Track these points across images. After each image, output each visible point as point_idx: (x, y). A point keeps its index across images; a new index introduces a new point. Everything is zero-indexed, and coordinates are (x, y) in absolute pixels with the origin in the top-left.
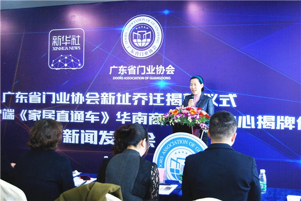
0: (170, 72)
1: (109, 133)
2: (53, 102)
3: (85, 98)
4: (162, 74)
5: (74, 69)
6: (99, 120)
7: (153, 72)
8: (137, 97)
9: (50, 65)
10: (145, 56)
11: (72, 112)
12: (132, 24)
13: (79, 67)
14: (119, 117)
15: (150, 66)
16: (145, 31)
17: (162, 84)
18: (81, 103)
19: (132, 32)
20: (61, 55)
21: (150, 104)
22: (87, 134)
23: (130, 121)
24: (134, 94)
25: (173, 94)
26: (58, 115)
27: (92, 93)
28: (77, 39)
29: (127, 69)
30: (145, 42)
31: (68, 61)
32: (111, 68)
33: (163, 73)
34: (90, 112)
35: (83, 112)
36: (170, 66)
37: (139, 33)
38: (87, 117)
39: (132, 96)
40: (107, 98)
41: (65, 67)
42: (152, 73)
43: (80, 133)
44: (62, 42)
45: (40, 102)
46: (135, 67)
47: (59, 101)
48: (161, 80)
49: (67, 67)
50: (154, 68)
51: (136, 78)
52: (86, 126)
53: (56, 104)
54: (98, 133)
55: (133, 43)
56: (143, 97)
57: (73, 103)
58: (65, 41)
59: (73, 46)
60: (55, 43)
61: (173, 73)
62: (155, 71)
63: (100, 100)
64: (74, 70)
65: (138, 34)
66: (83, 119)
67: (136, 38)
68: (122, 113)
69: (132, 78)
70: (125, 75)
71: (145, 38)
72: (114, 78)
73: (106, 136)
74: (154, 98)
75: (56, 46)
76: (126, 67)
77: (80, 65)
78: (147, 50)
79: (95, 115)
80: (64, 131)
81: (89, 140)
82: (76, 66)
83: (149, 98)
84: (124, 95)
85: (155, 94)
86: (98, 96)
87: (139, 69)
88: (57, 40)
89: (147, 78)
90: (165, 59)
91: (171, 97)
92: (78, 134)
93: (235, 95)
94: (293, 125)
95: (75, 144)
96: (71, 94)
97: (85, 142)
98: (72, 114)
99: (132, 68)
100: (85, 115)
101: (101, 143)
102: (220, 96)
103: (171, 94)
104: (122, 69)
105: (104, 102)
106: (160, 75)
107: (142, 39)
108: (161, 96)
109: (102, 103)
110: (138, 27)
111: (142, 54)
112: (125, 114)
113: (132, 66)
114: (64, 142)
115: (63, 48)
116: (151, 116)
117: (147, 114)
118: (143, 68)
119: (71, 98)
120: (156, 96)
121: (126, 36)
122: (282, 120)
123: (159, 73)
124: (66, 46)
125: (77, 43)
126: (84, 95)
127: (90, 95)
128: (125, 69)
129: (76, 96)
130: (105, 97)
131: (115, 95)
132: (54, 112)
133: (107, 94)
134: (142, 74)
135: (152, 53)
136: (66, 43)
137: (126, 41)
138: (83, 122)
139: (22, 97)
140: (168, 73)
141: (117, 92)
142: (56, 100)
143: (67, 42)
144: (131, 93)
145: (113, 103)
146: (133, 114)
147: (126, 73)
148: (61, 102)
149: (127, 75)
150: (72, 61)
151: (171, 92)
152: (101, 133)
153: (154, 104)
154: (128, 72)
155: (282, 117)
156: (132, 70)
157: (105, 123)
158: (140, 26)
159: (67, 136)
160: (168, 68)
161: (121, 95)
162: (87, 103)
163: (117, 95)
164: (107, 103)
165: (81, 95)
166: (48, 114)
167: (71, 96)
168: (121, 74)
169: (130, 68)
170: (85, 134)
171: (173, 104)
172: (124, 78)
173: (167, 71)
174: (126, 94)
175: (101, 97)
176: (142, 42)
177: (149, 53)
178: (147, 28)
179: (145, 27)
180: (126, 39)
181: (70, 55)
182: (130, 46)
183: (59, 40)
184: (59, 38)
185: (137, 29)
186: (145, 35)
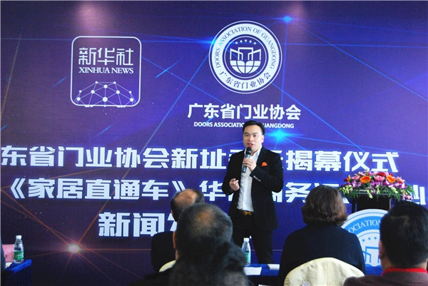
0: (293, 116)
2: (80, 164)
3: (142, 157)
4: (279, 118)
5: (122, 106)
6: (167, 195)
7: (265, 115)
9: (74, 98)
10: (250, 88)
11: (117, 181)
12: (229, 34)
13: (131, 103)
14: (204, 190)
15: (259, 106)
16: (252, 49)
17: (280, 136)
18: (134, 166)
19: (229, 49)
20: (97, 82)
22: (144, 221)
23: (224, 196)
24: (232, 151)
25: (298, 152)
26: (90, 187)
27: (154, 150)
28: (127, 54)
29: (219, 109)
30: (252, 66)
31: (109, 93)
32: (191, 106)
33: (281, 118)
34: (152, 182)
35: (139, 181)
36: (293, 106)
37: (241, 51)
38: (144, 190)
39: (228, 155)
40: (183, 158)
41: (103, 103)
42: (263, 117)
43: (131, 218)
44: (97, 58)
45: (52, 164)
46: (233, 106)
47: (92, 163)
48: (278, 129)
49: (107, 103)
50: (267, 109)
51: (235, 125)
52: (144, 205)
53: (84, 168)
54: (166, 217)
55: (230, 67)
58: (103, 58)
59: (119, 66)
60: (83, 59)
61: (298, 119)
62: (268, 114)
63: (171, 162)
64: (120, 108)
65: (239, 52)
66: (137, 193)
67: (235, 58)
68: (210, 183)
69: (228, 125)
70: (215, 120)
71: (250, 60)
72: (196, 124)
75: (86, 66)
76: (218, 106)
77: (132, 100)
78: (255, 80)
79: (161, 187)
80: (100, 215)
81: (148, 231)
82: (125, 101)
84: (213, 154)
86: (165, 153)
87: (241, 109)
88: (88, 55)
90: (285, 95)
91: (294, 157)
92: (129, 221)
93: (396, 155)
95: (122, 238)
96: (115, 150)
97: (142, 233)
98: (117, 186)
99: (228, 109)
100: (142, 187)
102: (373, 155)
103: (294, 152)
104: (210, 110)
105: (177, 164)
106: (277, 121)
107: (245, 61)
109: (173, 167)
110: (238, 40)
111: (245, 86)
112: (216, 185)
113: (228, 105)
114: (101, 234)
115: (99, 70)
118: (248, 108)
119: (114, 158)
121: (217, 54)
123: (275, 118)
124: (106, 67)
125: (127, 62)
126: (140, 152)
127: (152, 153)
128: (215, 109)
129: (125, 153)
130: (179, 156)
131: (198, 153)
132: (80, 182)
133: (182, 151)
134: (246, 118)
135: (263, 85)
137: (218, 64)
138: (137, 198)
139: (14, 156)
140: (289, 118)
141: (200, 148)
142: (85, 161)
143: (108, 59)
144: (226, 150)
145: (194, 166)
147: (217, 116)
148: (95, 164)
149: (220, 119)
150: (118, 92)
151: (295, 149)
154: (220, 114)
156: (228, 111)
158: (243, 39)
159: (107, 225)
160: (289, 110)
161: (208, 153)
162: (146, 166)
163: (201, 153)
164: (183, 167)
165: (135, 152)
166: (69, 186)
167: (115, 153)
168: (209, 117)
169: (226, 107)
170: (142, 219)
171: (297, 168)
172: (213, 124)
173: (287, 114)
174: (218, 150)
175: (172, 155)
176: (245, 66)
177: (257, 83)
178: (255, 43)
179: (250, 42)
180: (217, 59)
181: (115, 83)
182: (226, 71)
183: (92, 55)
184: (92, 51)
185: (237, 43)
186: (250, 55)
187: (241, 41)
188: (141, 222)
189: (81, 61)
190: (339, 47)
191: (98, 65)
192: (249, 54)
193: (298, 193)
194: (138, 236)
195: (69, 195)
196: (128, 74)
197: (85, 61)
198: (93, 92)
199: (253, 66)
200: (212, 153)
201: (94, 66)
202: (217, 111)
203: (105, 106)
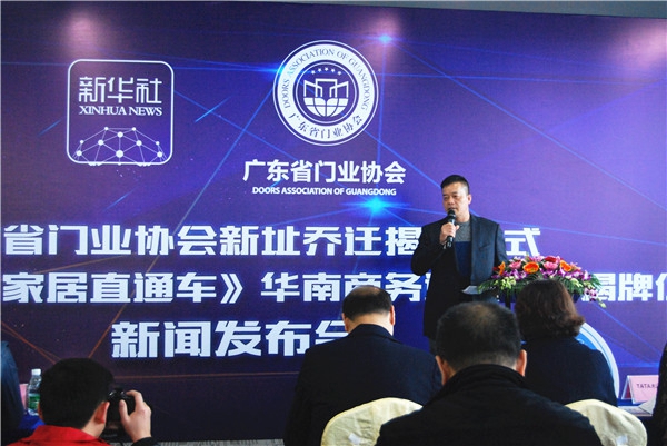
0: (395, 178)
1: (243, 325)
2: (82, 250)
3: (177, 239)
4: (374, 181)
5: (145, 164)
6: (214, 295)
7: (354, 177)
8: (314, 237)
9: (72, 153)
10: (333, 138)
11: (138, 275)
12: (302, 60)
13: (158, 160)
14: (269, 285)
15: (346, 163)
16: (335, 81)
17: (376, 206)
18: (164, 252)
19: (302, 81)
20: (106, 129)
21: (346, 253)
22: (181, 333)
23: (298, 294)
24: (308, 229)
25: (402, 230)
26: (97, 285)
27: (195, 228)
29: (289, 168)
30: (335, 105)
31: (125, 144)
32: (248, 164)
33: (377, 181)
34: (191, 276)
35: (172, 275)
36: (395, 164)
37: (320, 83)
38: (180, 288)
39: (302, 235)
40: (237, 240)
41: (116, 159)
42: (352, 180)
43: (161, 329)
44: (107, 92)
45: (39, 252)
46: (309, 164)
47: (101, 248)
48: (373, 196)
49: (123, 159)
50: (357, 167)
51: (312, 191)
52: (181, 310)
53: (89, 257)
54: (213, 327)
55: (304, 107)
56: (330, 237)
57: (141, 252)
59: (140, 104)
60: (86, 94)
61: (402, 182)
62: (359, 175)
63: (219, 245)
64: (143, 167)
65: (316, 86)
66: (169, 293)
68: (277, 276)
69: (302, 191)
70: (283, 184)
71: (333, 97)
72: (256, 190)
73: (235, 333)
74: (357, 239)
75: (89, 103)
76: (287, 164)
77: (160, 154)
78: (340, 126)
79: (205, 283)
80: (114, 326)
81: (187, 348)
82: (150, 157)
83: (344, 239)
84: (281, 233)
85: (359, 229)
86: (211, 234)
87: (321, 168)
88: (93, 88)
89: (341, 191)
90: (382, 148)
91: (397, 236)
92: (158, 334)
93: (537, 231)
94: (650, 291)
95: (148, 360)
96: (135, 229)
97: (177, 351)
98: (139, 283)
99: (302, 168)
100: (176, 284)
101: (221, 352)
103: (397, 229)
104: (276, 169)
105: (229, 249)
106: (372, 185)
107: (326, 98)
108: (374, 234)
109: (223, 253)
110: (315, 69)
111: (326, 135)
112: (285, 278)
113: (302, 162)
114: (115, 354)
115: (110, 110)
116: (350, 280)
117: (339, 276)
118: (330, 167)
119: (134, 241)
120: (362, 234)
121: (285, 88)
122: (629, 282)
123: (369, 181)
124: (120, 105)
125: (152, 98)
126: (174, 231)
127: (190, 233)
128: (283, 168)
129: (151, 234)
130: (230, 237)
131: (258, 232)
132: (83, 277)
133: (236, 230)
134: (328, 181)
135: (351, 132)
136: (120, 97)
137: (286, 102)
138: (170, 300)
140: (389, 181)
141: (262, 224)
142: (90, 246)
143: (124, 94)
144: (300, 227)
145: (254, 252)
146: (305, 276)
147: (287, 178)
148: (106, 251)
149: (289, 183)
150: (139, 143)
151: (397, 224)
152: (221, 326)
153: (357, 253)
154: (291, 175)
155: (629, 275)
156: (302, 170)
157: (233, 301)
158: (323, 67)
159: (125, 340)
160: (389, 169)
161: (274, 233)
162: (182, 252)
163: (263, 233)
164: (237, 253)
165: (165, 231)
166: (66, 284)
167: (136, 234)
168: (275, 180)
169: (298, 166)
170: (177, 331)
171: (401, 252)
172: (281, 190)
173: (386, 175)
174: (288, 228)
175: (221, 236)
176: (326, 106)
177: (343, 131)
178: (339, 73)
179: (333, 70)
180: (285, 96)
181: (134, 129)
182: (298, 113)
183: (99, 88)
184: (100, 81)
185: (313, 72)
186: (333, 90)
187: (320, 70)
188: (175, 335)
189: (83, 97)
190: (459, 79)
191: (109, 102)
192: (331, 88)
193: (403, 288)
194: (172, 355)
195: (67, 297)
196: (154, 117)
197: (88, 97)
198: (101, 143)
199: (337, 106)
200: (279, 231)
201: (102, 104)
202: (286, 171)
203: (120, 163)
